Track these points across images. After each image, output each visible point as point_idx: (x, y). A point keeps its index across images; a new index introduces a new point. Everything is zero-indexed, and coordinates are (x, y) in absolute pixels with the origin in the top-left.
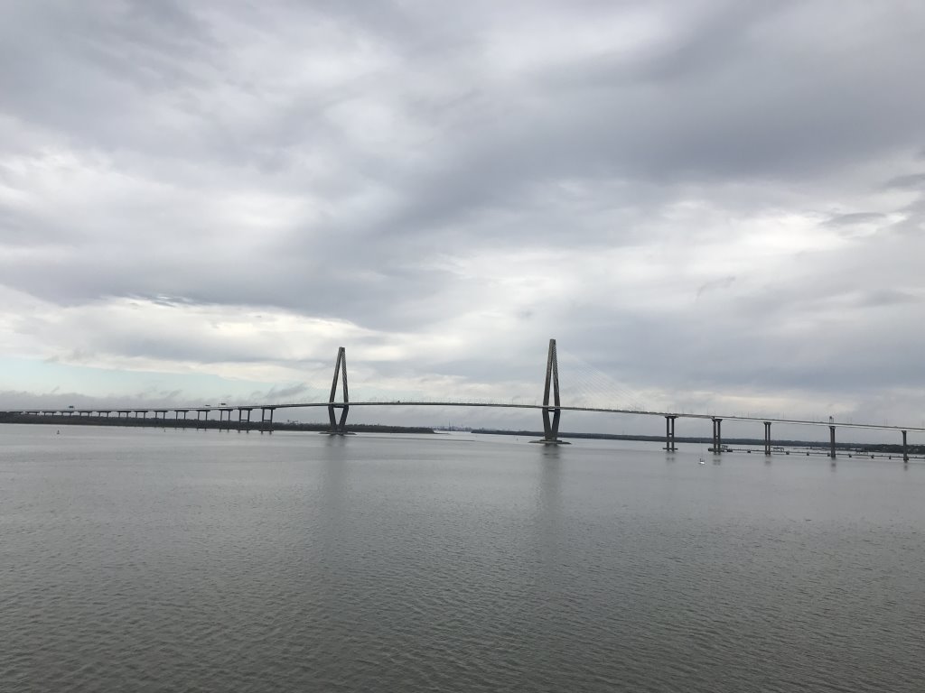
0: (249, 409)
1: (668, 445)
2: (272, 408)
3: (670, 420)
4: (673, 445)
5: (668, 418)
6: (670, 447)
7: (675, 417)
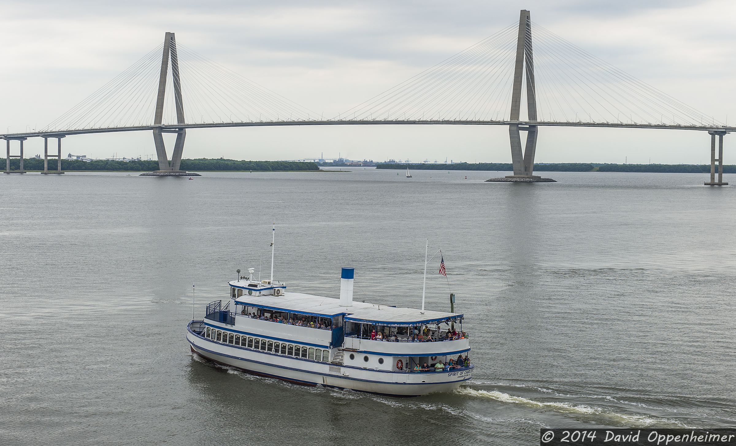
0: (22, 138)
1: (713, 178)
2: (60, 135)
3: (717, 137)
4: (720, 178)
5: (713, 134)
6: (716, 181)
7: (725, 133)
